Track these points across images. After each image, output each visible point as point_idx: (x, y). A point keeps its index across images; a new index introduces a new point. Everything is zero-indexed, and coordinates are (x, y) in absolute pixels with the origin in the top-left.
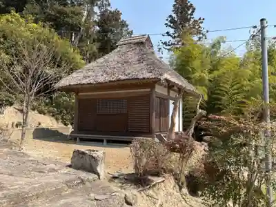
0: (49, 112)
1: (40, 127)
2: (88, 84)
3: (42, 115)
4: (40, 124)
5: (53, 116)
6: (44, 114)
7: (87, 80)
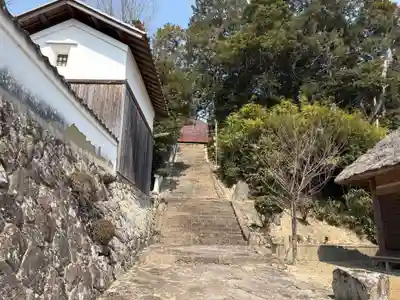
0: (344, 222)
1: (329, 243)
2: (383, 167)
3: (334, 227)
4: (327, 239)
5: (351, 228)
6: (337, 225)
7: (382, 162)
